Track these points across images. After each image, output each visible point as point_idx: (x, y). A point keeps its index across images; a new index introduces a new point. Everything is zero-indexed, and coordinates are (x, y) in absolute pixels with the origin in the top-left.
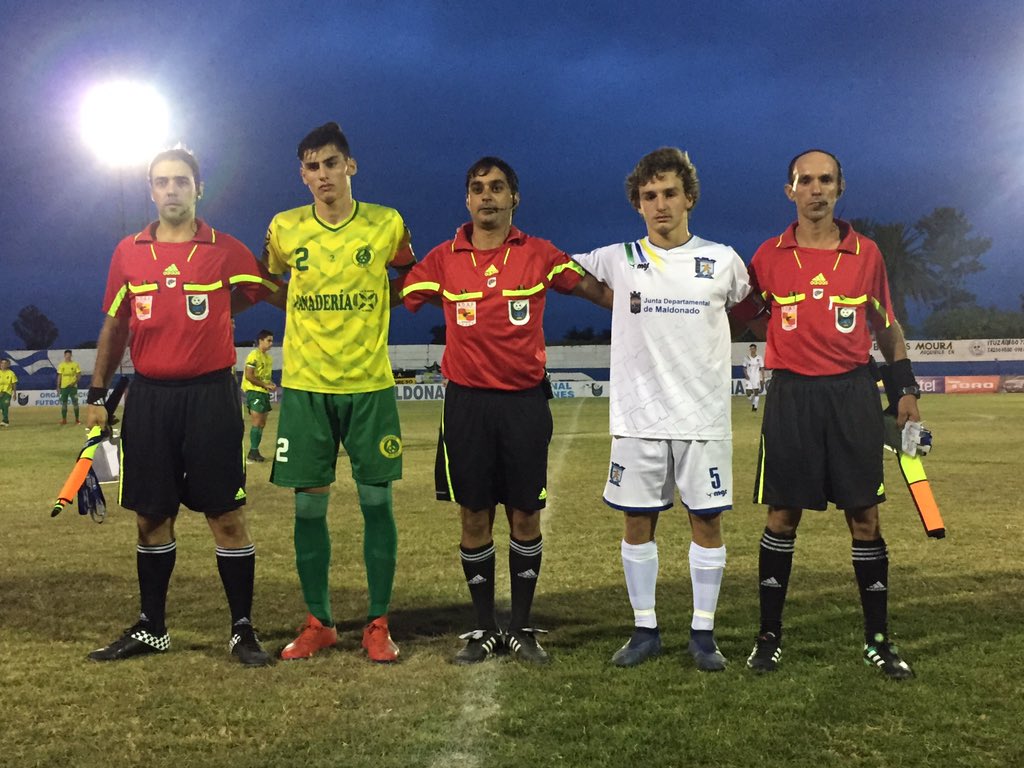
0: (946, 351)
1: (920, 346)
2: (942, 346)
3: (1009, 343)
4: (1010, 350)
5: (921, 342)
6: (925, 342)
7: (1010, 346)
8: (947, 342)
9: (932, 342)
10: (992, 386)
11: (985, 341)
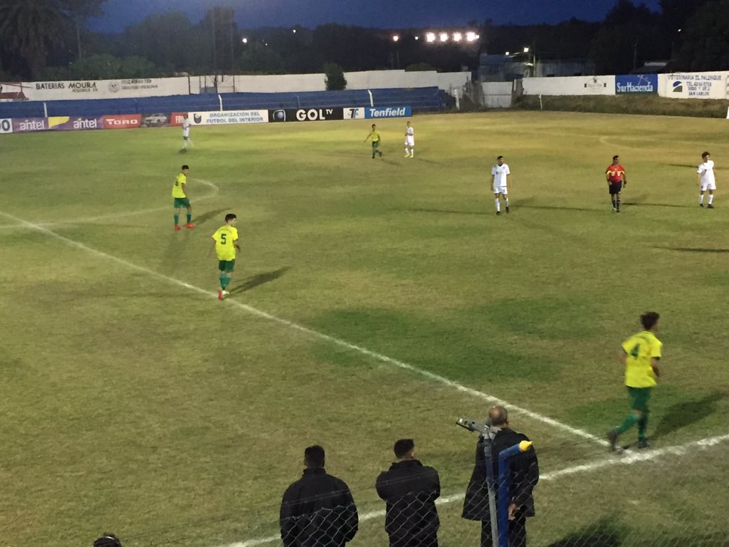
0: (91, 89)
1: (71, 86)
2: (88, 85)
3: (136, 82)
4: (136, 88)
5: (72, 82)
6: (75, 82)
7: (138, 84)
8: (91, 82)
9: (81, 82)
10: (136, 122)
11: (119, 81)
